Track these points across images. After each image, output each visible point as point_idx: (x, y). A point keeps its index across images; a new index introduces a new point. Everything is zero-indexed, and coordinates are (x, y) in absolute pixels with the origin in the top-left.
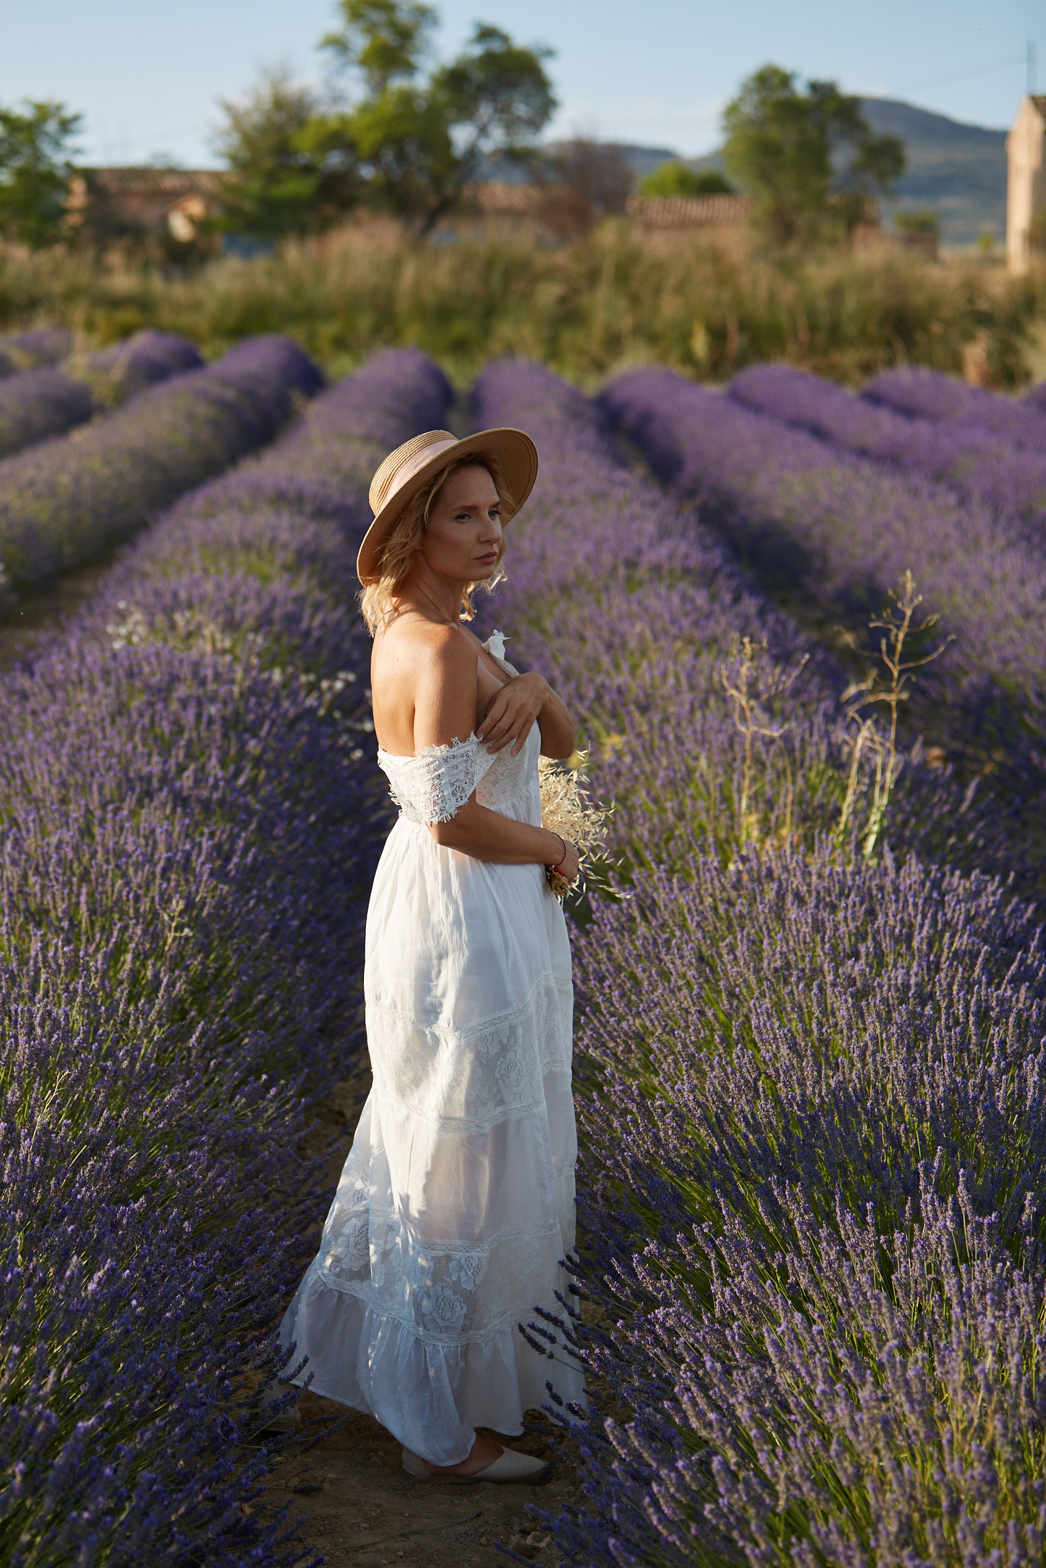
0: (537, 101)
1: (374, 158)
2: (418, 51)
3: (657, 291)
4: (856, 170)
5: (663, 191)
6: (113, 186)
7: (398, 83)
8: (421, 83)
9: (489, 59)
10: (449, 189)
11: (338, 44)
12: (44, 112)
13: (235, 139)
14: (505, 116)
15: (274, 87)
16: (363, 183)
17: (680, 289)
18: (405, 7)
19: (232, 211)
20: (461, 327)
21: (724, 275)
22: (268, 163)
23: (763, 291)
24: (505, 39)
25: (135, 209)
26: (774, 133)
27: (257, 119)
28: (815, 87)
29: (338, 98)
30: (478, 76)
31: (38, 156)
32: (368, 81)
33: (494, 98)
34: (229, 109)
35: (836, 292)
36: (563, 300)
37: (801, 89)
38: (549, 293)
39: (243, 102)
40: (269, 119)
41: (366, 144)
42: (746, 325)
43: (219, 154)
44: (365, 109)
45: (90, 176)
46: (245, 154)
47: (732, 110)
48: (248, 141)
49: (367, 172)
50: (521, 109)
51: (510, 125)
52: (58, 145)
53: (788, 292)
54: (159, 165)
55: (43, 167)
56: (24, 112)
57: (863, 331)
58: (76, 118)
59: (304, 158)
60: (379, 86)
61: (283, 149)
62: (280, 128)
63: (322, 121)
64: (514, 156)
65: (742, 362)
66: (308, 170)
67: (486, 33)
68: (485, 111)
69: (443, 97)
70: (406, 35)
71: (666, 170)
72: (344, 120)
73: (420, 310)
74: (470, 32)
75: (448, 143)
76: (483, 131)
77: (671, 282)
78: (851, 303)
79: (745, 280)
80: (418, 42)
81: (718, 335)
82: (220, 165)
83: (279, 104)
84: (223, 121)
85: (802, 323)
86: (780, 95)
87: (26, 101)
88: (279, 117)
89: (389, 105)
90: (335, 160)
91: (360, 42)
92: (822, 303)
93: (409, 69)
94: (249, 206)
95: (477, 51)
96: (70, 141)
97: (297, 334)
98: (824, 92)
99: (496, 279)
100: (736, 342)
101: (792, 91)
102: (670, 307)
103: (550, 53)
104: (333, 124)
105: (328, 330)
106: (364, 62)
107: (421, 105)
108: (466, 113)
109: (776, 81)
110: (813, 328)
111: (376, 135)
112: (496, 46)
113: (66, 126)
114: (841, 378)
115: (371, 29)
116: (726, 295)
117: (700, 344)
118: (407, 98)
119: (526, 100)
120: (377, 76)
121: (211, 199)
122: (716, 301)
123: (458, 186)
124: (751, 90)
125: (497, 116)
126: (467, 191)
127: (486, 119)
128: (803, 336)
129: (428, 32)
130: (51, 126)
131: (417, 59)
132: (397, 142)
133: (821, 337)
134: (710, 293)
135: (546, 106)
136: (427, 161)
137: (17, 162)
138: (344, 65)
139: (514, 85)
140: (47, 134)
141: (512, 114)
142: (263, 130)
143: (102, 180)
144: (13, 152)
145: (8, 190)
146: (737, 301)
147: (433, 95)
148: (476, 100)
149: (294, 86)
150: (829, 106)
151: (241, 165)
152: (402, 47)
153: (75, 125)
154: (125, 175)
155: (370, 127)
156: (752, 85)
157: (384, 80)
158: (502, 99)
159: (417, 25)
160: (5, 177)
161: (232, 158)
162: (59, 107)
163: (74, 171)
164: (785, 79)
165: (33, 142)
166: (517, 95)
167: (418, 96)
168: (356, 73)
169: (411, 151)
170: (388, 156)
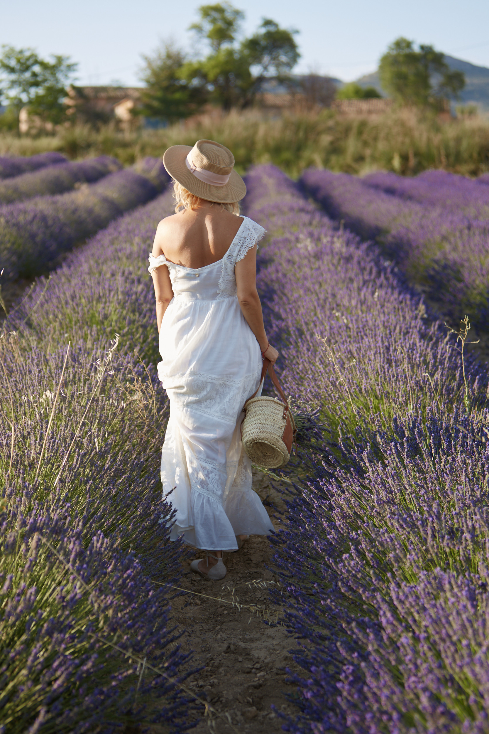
0: (291, 54)
1: (214, 81)
2: (235, 31)
3: (376, 139)
4: (442, 86)
5: (348, 98)
6: (91, 94)
7: (225, 46)
8: (236, 46)
9: (269, 35)
10: (249, 95)
11: (198, 28)
12: (60, 60)
13: (148, 73)
14: (276, 62)
15: (167, 48)
16: (208, 92)
17: (387, 138)
18: (229, 11)
19: (148, 107)
20: (286, 155)
21: (407, 132)
22: (165, 84)
23: (424, 139)
24: (276, 25)
25: (102, 106)
26: (404, 69)
27: (159, 63)
28: (422, 47)
29: (197, 54)
30: (263, 43)
31: (57, 81)
32: (212, 45)
33: (270, 53)
34: (146, 59)
35: (458, 140)
36: (332, 143)
37: (416, 49)
38: (326, 139)
39: (152, 55)
40: (165, 63)
41: (211, 76)
42: (417, 154)
43: (142, 80)
44: (210, 58)
45: (79, 91)
46: (153, 80)
47: (384, 58)
48: (155, 74)
49: (210, 88)
50: (283, 58)
51: (278, 65)
52: (66, 76)
53: (437, 139)
54: (115, 85)
55: (59, 86)
56: (51, 61)
57: (471, 156)
58: (75, 65)
59: (183, 82)
60: (217, 48)
61: (172, 77)
62: (170, 68)
63: (190, 64)
64: (282, 80)
65: (416, 171)
66: (184, 88)
67: (268, 23)
68: (266, 59)
69: (246, 52)
70: (229, 24)
72: (200, 63)
74: (260, 22)
75: (249, 74)
76: (266, 68)
77: (382, 135)
78: (465, 144)
79: (416, 134)
80: (235, 27)
81: (405, 158)
82: (142, 85)
83: (169, 56)
84: (143, 64)
85: (443, 152)
86: (407, 51)
87: (52, 56)
88: (169, 62)
89: (222, 57)
90: (196, 82)
91: (208, 27)
92: (452, 144)
93: (231, 39)
94: (156, 104)
95: (263, 31)
96: (72, 75)
98: (427, 50)
100: (412, 162)
101: (412, 50)
102: (381, 146)
103: (297, 32)
104: (196, 66)
106: (210, 37)
107: (237, 56)
108: (257, 60)
109: (404, 45)
110: (447, 156)
111: (217, 70)
112: (272, 29)
113: (70, 67)
115: (214, 21)
116: (407, 141)
117: (397, 163)
118: (230, 53)
119: (286, 54)
120: (215, 43)
121: (137, 100)
122: (403, 143)
123: (254, 94)
124: (393, 49)
125: (272, 62)
126: (258, 97)
127: (267, 63)
128: (444, 159)
129: (240, 22)
130: (63, 68)
131: (234, 35)
132: (225, 73)
133: (452, 159)
134: (400, 139)
135: (295, 57)
136: (239, 83)
137: (47, 84)
138: (200, 38)
139: (280, 47)
140: (62, 71)
141: (279, 60)
142: (163, 68)
143: (86, 92)
144: (45, 80)
145: (43, 97)
146: (413, 143)
147: (241, 52)
148: (262, 54)
149: (174, 49)
150: (430, 57)
151: (152, 85)
152: (228, 29)
153: (75, 67)
154: (98, 90)
155: (214, 67)
156: (393, 47)
157: (219, 44)
158: (274, 53)
159: (235, 19)
160: (40, 91)
161: (148, 81)
162: (68, 58)
163: (74, 88)
164: (409, 44)
165: (55, 74)
166: (281, 51)
167: (236, 53)
168: (206, 41)
169: (232, 77)
170: (221, 80)
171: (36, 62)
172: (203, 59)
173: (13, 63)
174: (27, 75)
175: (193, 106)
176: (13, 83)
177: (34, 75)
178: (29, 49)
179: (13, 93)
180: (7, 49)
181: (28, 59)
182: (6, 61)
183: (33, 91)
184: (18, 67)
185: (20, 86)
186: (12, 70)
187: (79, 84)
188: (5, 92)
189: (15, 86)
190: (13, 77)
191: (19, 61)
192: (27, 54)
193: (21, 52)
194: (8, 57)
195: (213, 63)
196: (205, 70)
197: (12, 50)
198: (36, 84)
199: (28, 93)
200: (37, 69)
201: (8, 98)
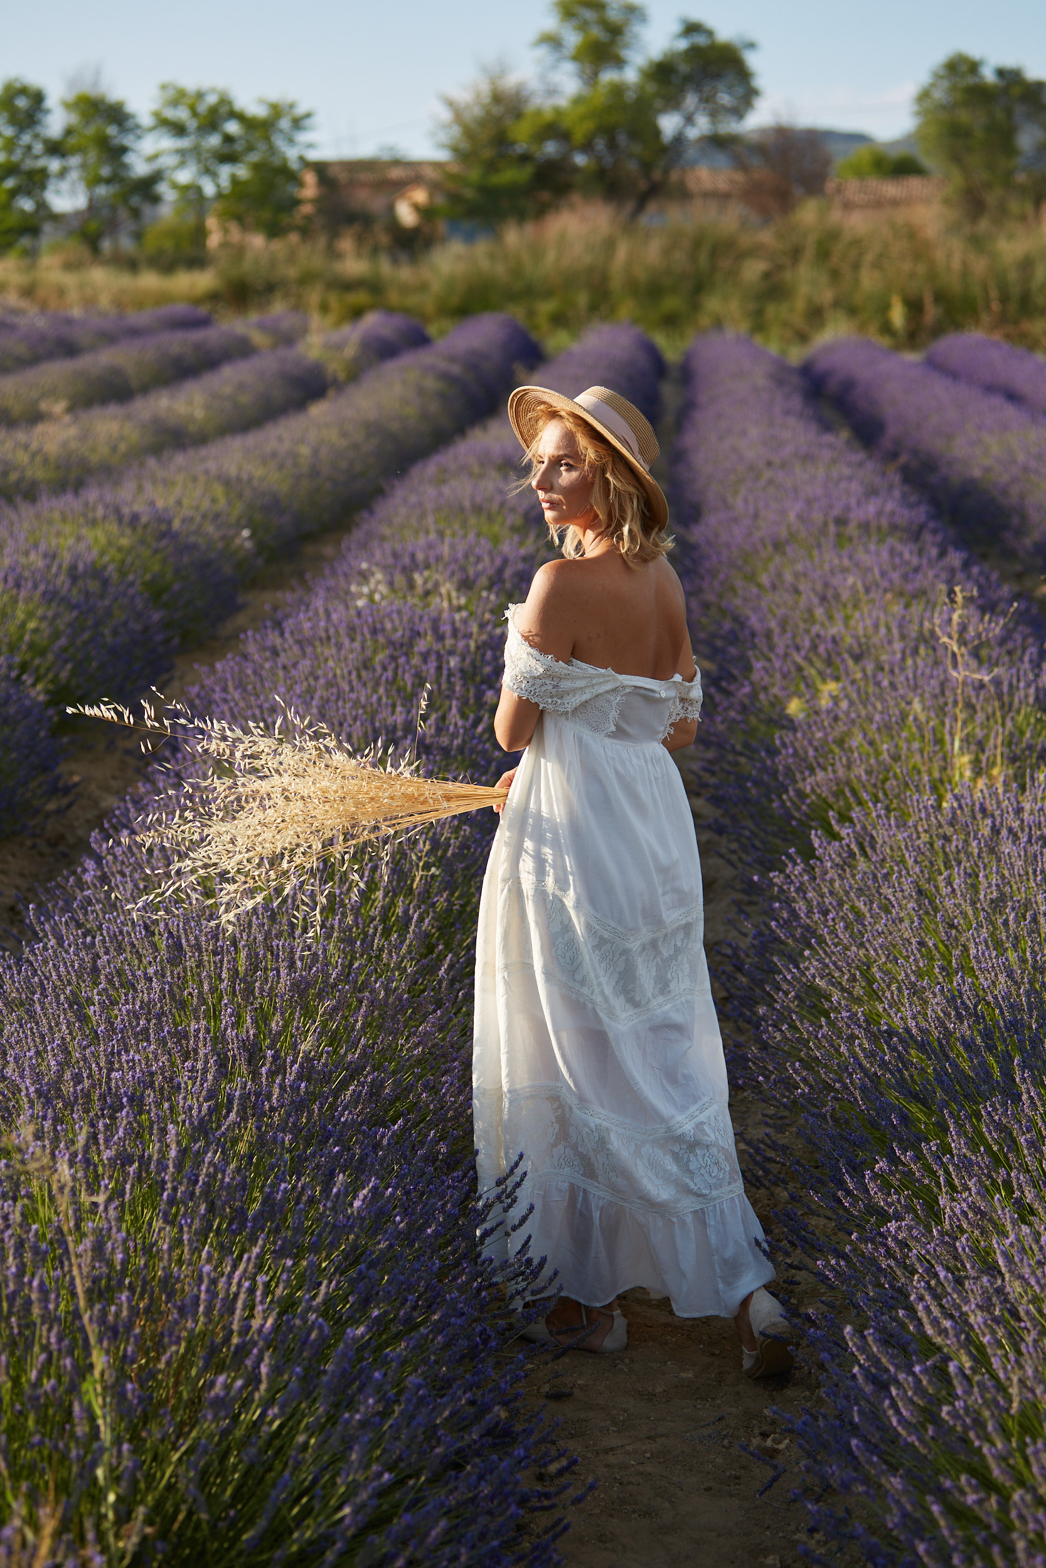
0: (740, 91)
1: (587, 147)
2: (627, 46)
3: (856, 266)
4: (1042, 149)
5: (860, 173)
6: (343, 177)
7: (608, 76)
8: (631, 75)
9: (694, 52)
10: (657, 175)
11: (552, 41)
12: (277, 111)
13: (456, 131)
14: (710, 106)
15: (492, 82)
16: (576, 169)
17: (878, 264)
18: (614, 6)
19: (454, 198)
20: (671, 303)
21: (919, 248)
22: (488, 153)
23: (956, 264)
24: (709, 33)
25: (364, 199)
26: (964, 116)
27: (477, 112)
28: (1001, 73)
29: (552, 92)
30: (684, 68)
31: (272, 149)
32: (581, 75)
33: (698, 89)
34: (450, 104)
35: (1026, 265)
36: (767, 275)
37: (988, 75)
38: (753, 270)
39: (464, 96)
40: (488, 112)
41: (579, 134)
42: (940, 297)
43: (442, 146)
44: (578, 101)
45: (321, 169)
46: (465, 145)
47: (924, 96)
48: (468, 133)
49: (580, 160)
50: (725, 99)
51: (715, 114)
52: (291, 141)
53: (980, 266)
54: (386, 157)
55: (276, 162)
56: (259, 112)
58: (308, 115)
59: (521, 147)
60: (591, 79)
61: (501, 140)
62: (498, 120)
63: (538, 112)
64: (718, 142)
65: (938, 331)
66: (525, 158)
67: (692, 28)
68: (691, 100)
69: (651, 88)
70: (615, 31)
71: (862, 153)
72: (558, 111)
73: (633, 287)
74: (676, 28)
75: (657, 132)
76: (689, 119)
77: (869, 257)
78: (1040, 275)
79: (939, 255)
80: (627, 38)
81: (914, 307)
82: (442, 155)
83: (497, 97)
84: (446, 115)
85: (994, 294)
86: (970, 81)
87: (261, 101)
88: (497, 110)
89: (600, 97)
90: (551, 148)
91: (573, 39)
92: (1013, 276)
93: (619, 63)
94: (469, 193)
95: (683, 45)
96: (303, 137)
97: (517, 312)
98: (1010, 77)
99: (703, 258)
100: (932, 313)
101: (981, 77)
102: (869, 281)
103: (751, 46)
104: (548, 115)
105: (546, 307)
106: (575, 58)
107: (630, 96)
108: (673, 102)
109: (964, 68)
110: (1004, 299)
111: (589, 125)
112: (701, 40)
113: (298, 123)
114: (1032, 346)
115: (583, 27)
116: (921, 269)
117: (897, 316)
118: (618, 90)
119: (730, 90)
120: (588, 70)
121: (434, 188)
122: (912, 275)
123: (666, 171)
124: (942, 77)
125: (702, 106)
126: (674, 176)
127: (692, 109)
128: (995, 306)
129: (637, 28)
130: (284, 124)
131: (626, 54)
132: (609, 132)
133: (1013, 307)
134: (907, 266)
135: (748, 95)
136: (637, 148)
137: (253, 158)
138: (558, 60)
139: (718, 76)
140: (281, 131)
141: (716, 103)
142: (483, 123)
143: (333, 172)
144: (250, 148)
145: (246, 183)
146: (932, 275)
147: (642, 87)
148: (682, 91)
149: (511, 81)
150: (1016, 91)
151: (463, 155)
152: (612, 42)
153: (307, 122)
154: (355, 167)
155: (582, 119)
156: (942, 72)
157: (596, 73)
158: (707, 90)
159: (627, 22)
160: (242, 171)
161: (455, 150)
162: (292, 106)
163: (307, 163)
164: (974, 67)
165: (268, 138)
166: (720, 86)
167: (628, 88)
168: (569, 67)
169: (622, 139)
170: (600, 144)
171: (235, 115)
172: (563, 102)
173: (182, 114)
174: (215, 140)
175: (545, 196)
176: (183, 157)
177: (228, 139)
178: (214, 90)
179: (185, 175)
180: (171, 92)
181: (214, 109)
182: (168, 114)
183: (225, 172)
184: (192, 124)
185: (199, 161)
186: (180, 130)
187: (314, 155)
188: (168, 173)
189: (188, 162)
190: (185, 143)
191: (194, 113)
192: (212, 99)
193: (200, 95)
194: (175, 103)
195: (582, 109)
196: (566, 123)
197: (181, 92)
198: (231, 158)
199: (215, 176)
200: (232, 127)
201: (175, 186)
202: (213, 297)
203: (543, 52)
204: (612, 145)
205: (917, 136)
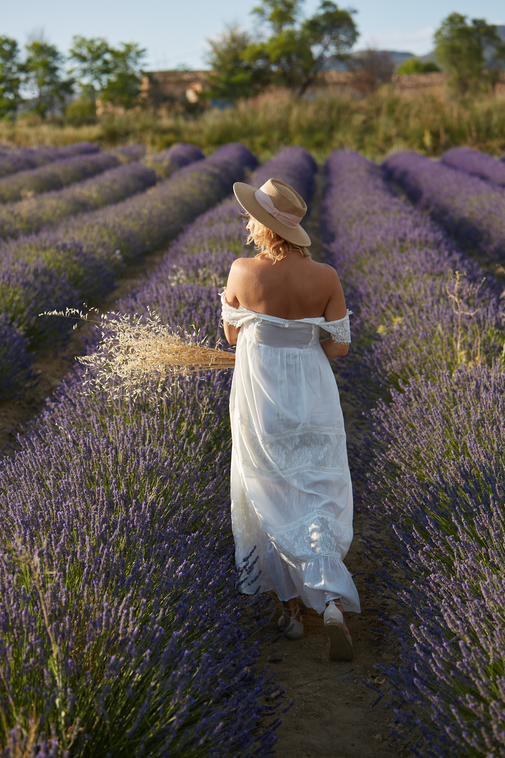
0: (350, 33)
1: (277, 62)
2: (295, 13)
3: (407, 116)
4: (495, 58)
5: (408, 71)
6: (160, 79)
7: (287, 28)
8: (297, 27)
9: (328, 15)
10: (311, 75)
11: (259, 12)
12: (129, 48)
13: (214, 56)
14: (336, 41)
16: (272, 73)
17: (418, 115)
19: (214, 88)
20: (319, 136)
21: (437, 108)
22: (230, 66)
23: (455, 114)
24: (335, 6)
25: (172, 89)
26: (457, 43)
27: (224, 46)
28: (475, 22)
29: (260, 36)
30: (323, 23)
31: (127, 67)
32: (273, 28)
33: (330, 32)
34: (212, 43)
35: (489, 114)
36: (365, 122)
37: (469, 23)
38: (358, 119)
39: (218, 39)
40: (230, 47)
41: (273, 56)
42: (448, 130)
43: (208, 63)
44: (272, 40)
45: (150, 75)
46: (219, 63)
47: (438, 34)
48: (220, 57)
49: (274, 68)
50: (343, 37)
51: (338, 45)
52: (136, 63)
53: (466, 115)
54: (181, 69)
55: (130, 72)
56: (121, 49)
58: (144, 50)
59: (246, 63)
60: (279, 29)
61: (236, 60)
62: (234, 50)
63: (254, 46)
64: (340, 58)
65: (447, 147)
66: (247, 68)
67: (327, 4)
68: (326, 38)
69: (307, 33)
70: (290, 6)
71: (409, 62)
72: (263, 45)
73: (301, 129)
74: (319, 4)
75: (310, 54)
76: (326, 48)
77: (413, 112)
78: (495, 118)
79: (447, 110)
80: (295, 9)
81: (435, 135)
82: (208, 68)
83: (234, 39)
84: (209, 48)
85: (473, 128)
86: (460, 26)
87: (122, 44)
88: (234, 46)
89: (283, 38)
90: (260, 63)
91: (269, 10)
92: (482, 119)
93: (292, 21)
94: (221, 86)
95: (322, 12)
96: (141, 61)
97: (246, 142)
98: (479, 24)
99: (334, 114)
100: (444, 138)
101: (465, 24)
102: (414, 124)
103: (355, 12)
104: (258, 48)
105: (259, 140)
106: (271, 19)
107: (298, 37)
108: (318, 40)
109: (457, 20)
110: (478, 131)
111: (278, 52)
112: (331, 10)
113: (139, 54)
114: (492, 153)
115: (274, 4)
116: (438, 117)
117: (428, 140)
118: (291, 34)
119: (345, 33)
120: (277, 25)
121: (204, 83)
122: (434, 120)
123: (315, 73)
124: (446, 25)
125: (332, 41)
126: (319, 75)
127: (327, 42)
128: (474, 134)
130: (133, 54)
131: (295, 17)
132: (287, 55)
133: (482, 134)
134: (431, 116)
135: (354, 35)
136: (301, 62)
137: (118, 71)
138: (263, 21)
139: (339, 26)
140: (131, 58)
141: (339, 39)
143: (156, 77)
144: (116, 67)
145: (114, 83)
146: (444, 120)
147: (303, 33)
148: (322, 34)
149: (240, 31)
150: (482, 30)
151: (218, 67)
152: (288, 12)
153: (143, 53)
154: (166, 74)
155: (275, 49)
156: (447, 22)
157: (281, 27)
158: (334, 33)
159: (295, 2)
160: (113, 78)
161: (214, 65)
162: (136, 45)
163: (144, 73)
164: (462, 19)
165: (125, 61)
166: (341, 31)
167: (296, 33)
168: (268, 24)
169: (294, 58)
170: (284, 61)
171: (107, 50)
172: (265, 41)
173: (84, 52)
174: (99, 63)
175: (258, 86)
176: (85, 72)
177: (106, 62)
178: (99, 39)
179: (86, 80)
180: (78, 40)
181: (99, 48)
182: (78, 51)
183: (105, 78)
184: (89, 56)
185: (92, 74)
186: (83, 59)
187: (147, 69)
188: (77, 80)
189: (87, 74)
190: (85, 65)
191: (90, 50)
192: (98, 43)
193: (92, 42)
194: (79, 46)
195: (274, 44)
196: (267, 51)
197: (83, 40)
198: (107, 71)
199: (100, 80)
200: (108, 57)
201: (81, 85)
202: (100, 138)
203: (255, 17)
204: (289, 61)
205: (435, 54)
